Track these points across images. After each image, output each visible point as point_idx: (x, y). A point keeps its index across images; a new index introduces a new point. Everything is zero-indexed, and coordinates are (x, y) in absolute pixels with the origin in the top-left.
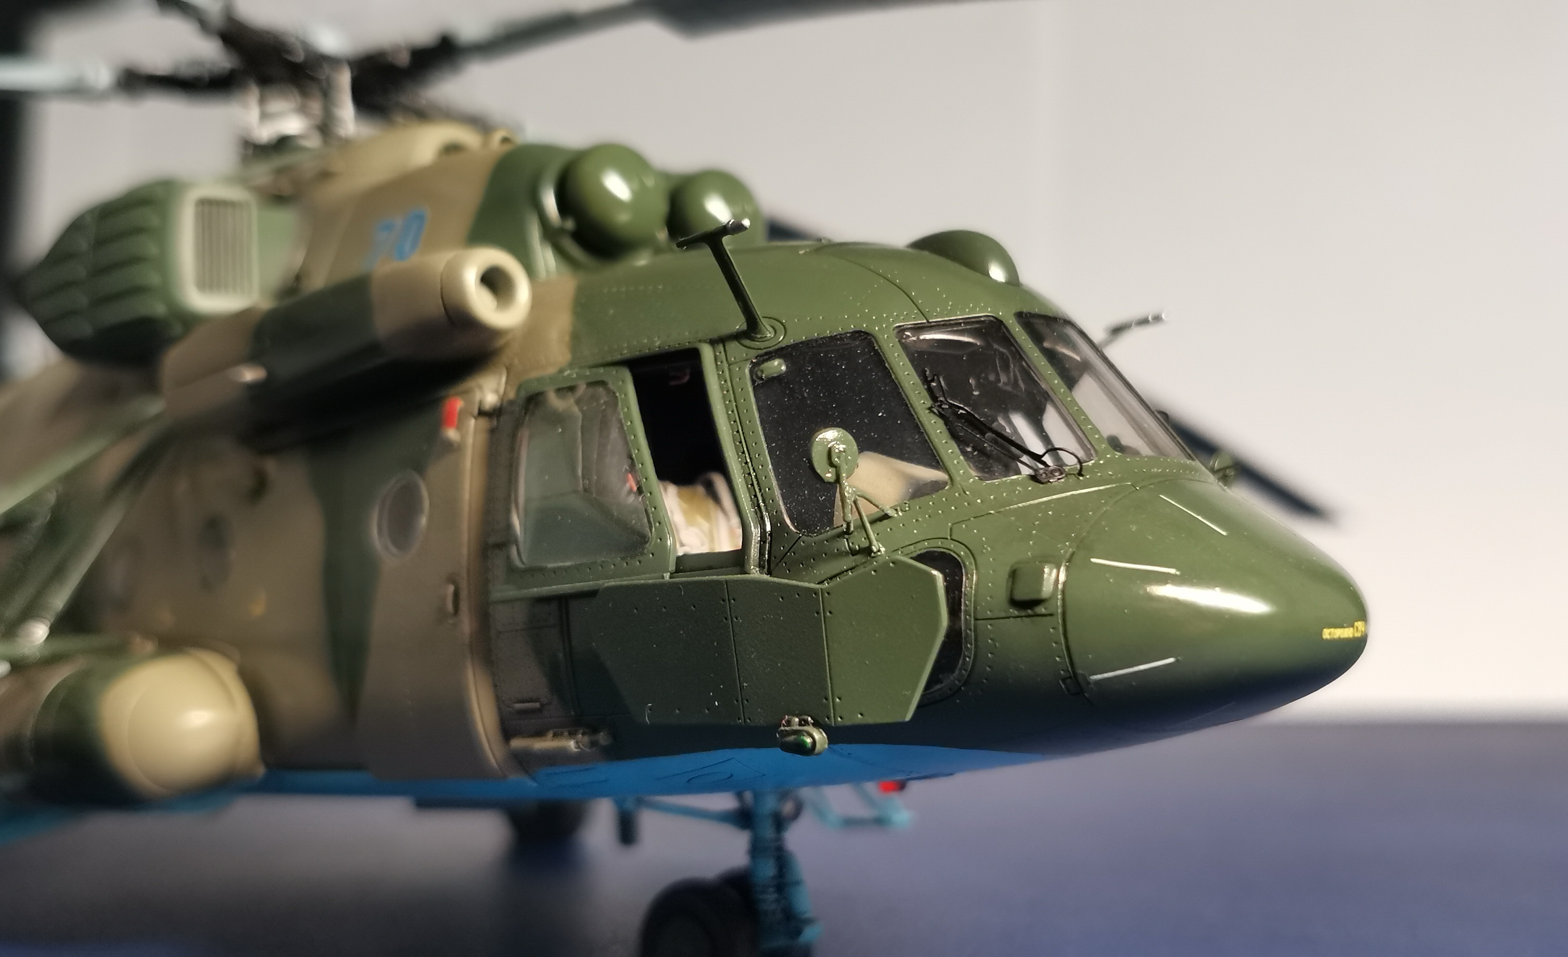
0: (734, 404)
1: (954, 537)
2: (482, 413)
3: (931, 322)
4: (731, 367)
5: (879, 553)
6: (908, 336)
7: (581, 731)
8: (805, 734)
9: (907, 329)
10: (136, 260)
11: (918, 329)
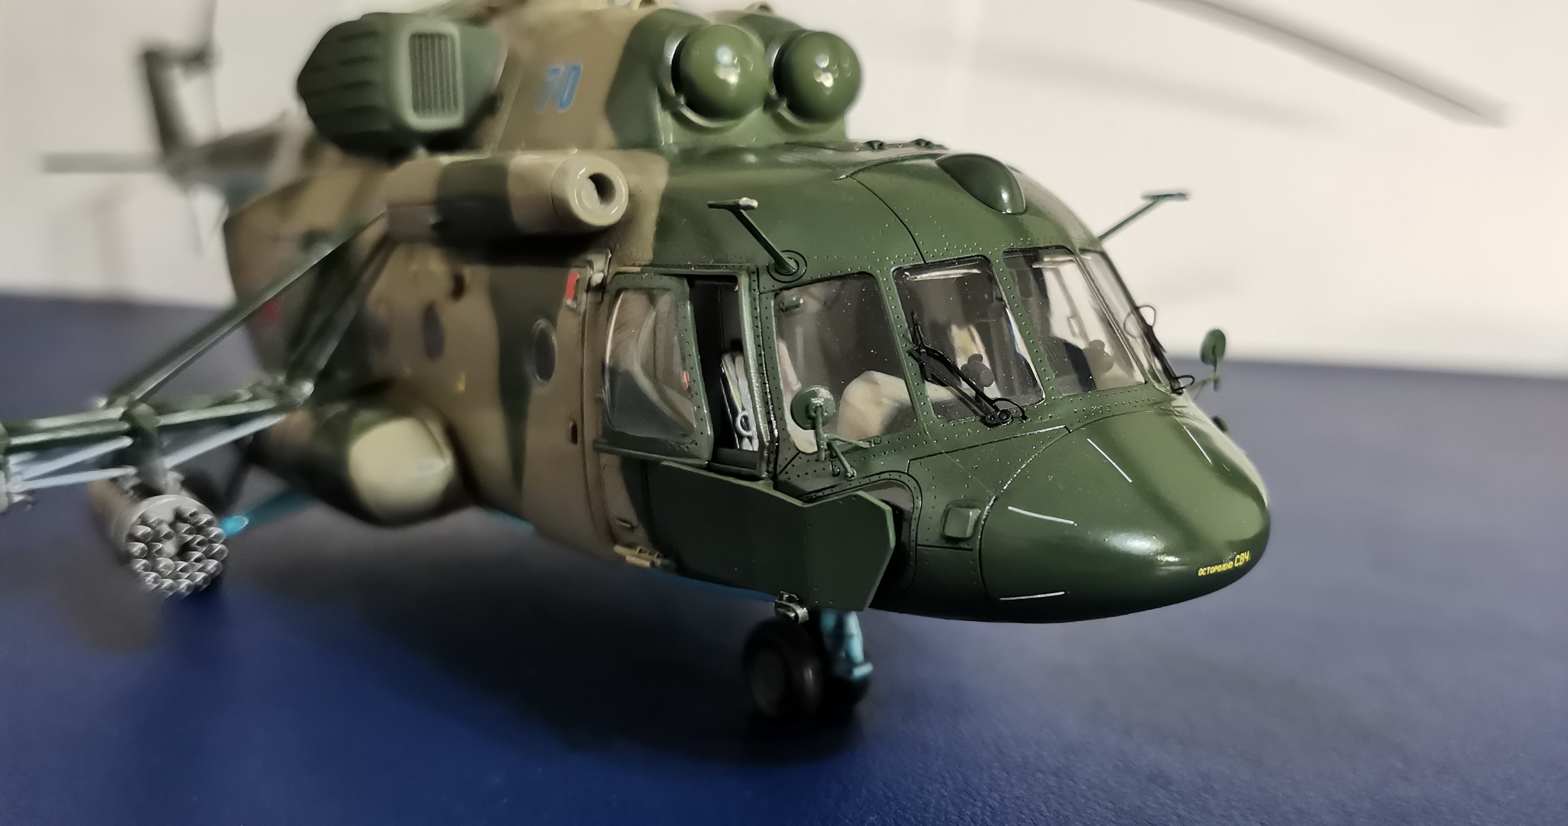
0: (760, 330)
1: (910, 473)
2: (589, 288)
3: (928, 263)
4: (761, 295)
5: (853, 478)
6: (907, 276)
7: (657, 554)
8: (791, 610)
9: (907, 270)
10: (365, 59)
11: (917, 269)
